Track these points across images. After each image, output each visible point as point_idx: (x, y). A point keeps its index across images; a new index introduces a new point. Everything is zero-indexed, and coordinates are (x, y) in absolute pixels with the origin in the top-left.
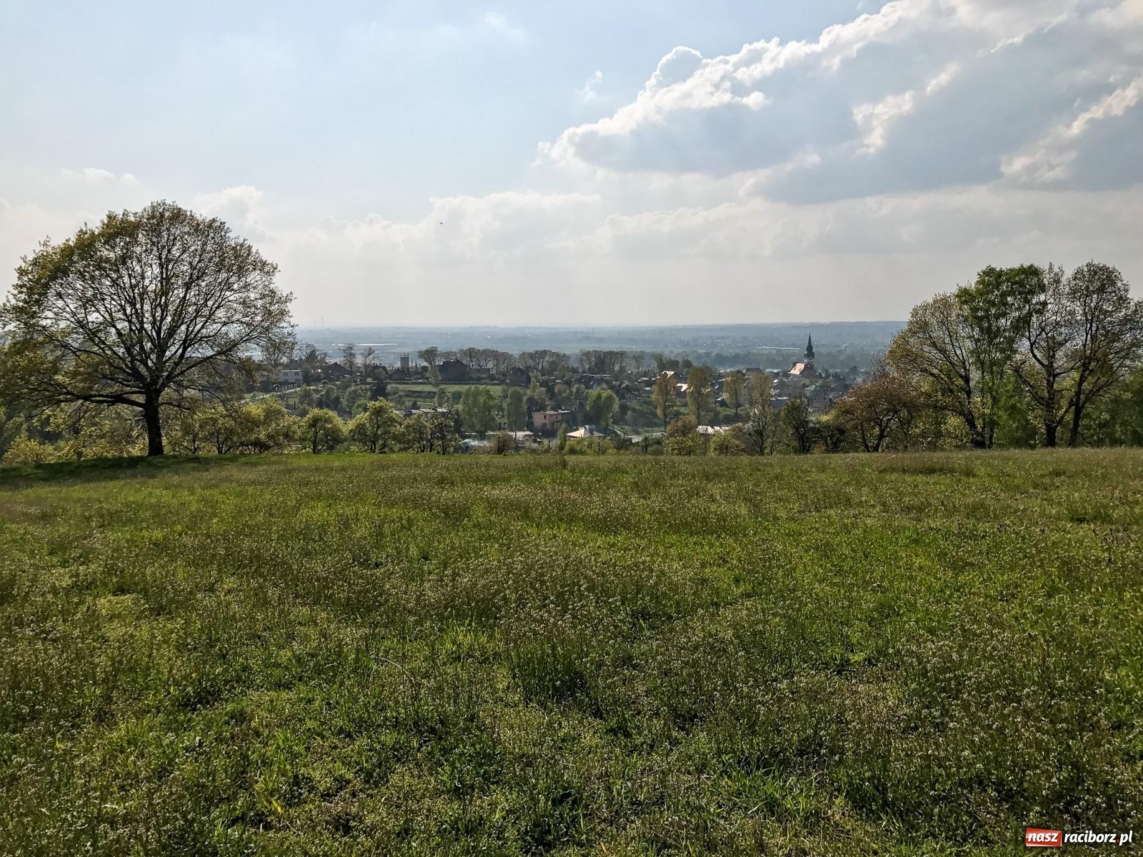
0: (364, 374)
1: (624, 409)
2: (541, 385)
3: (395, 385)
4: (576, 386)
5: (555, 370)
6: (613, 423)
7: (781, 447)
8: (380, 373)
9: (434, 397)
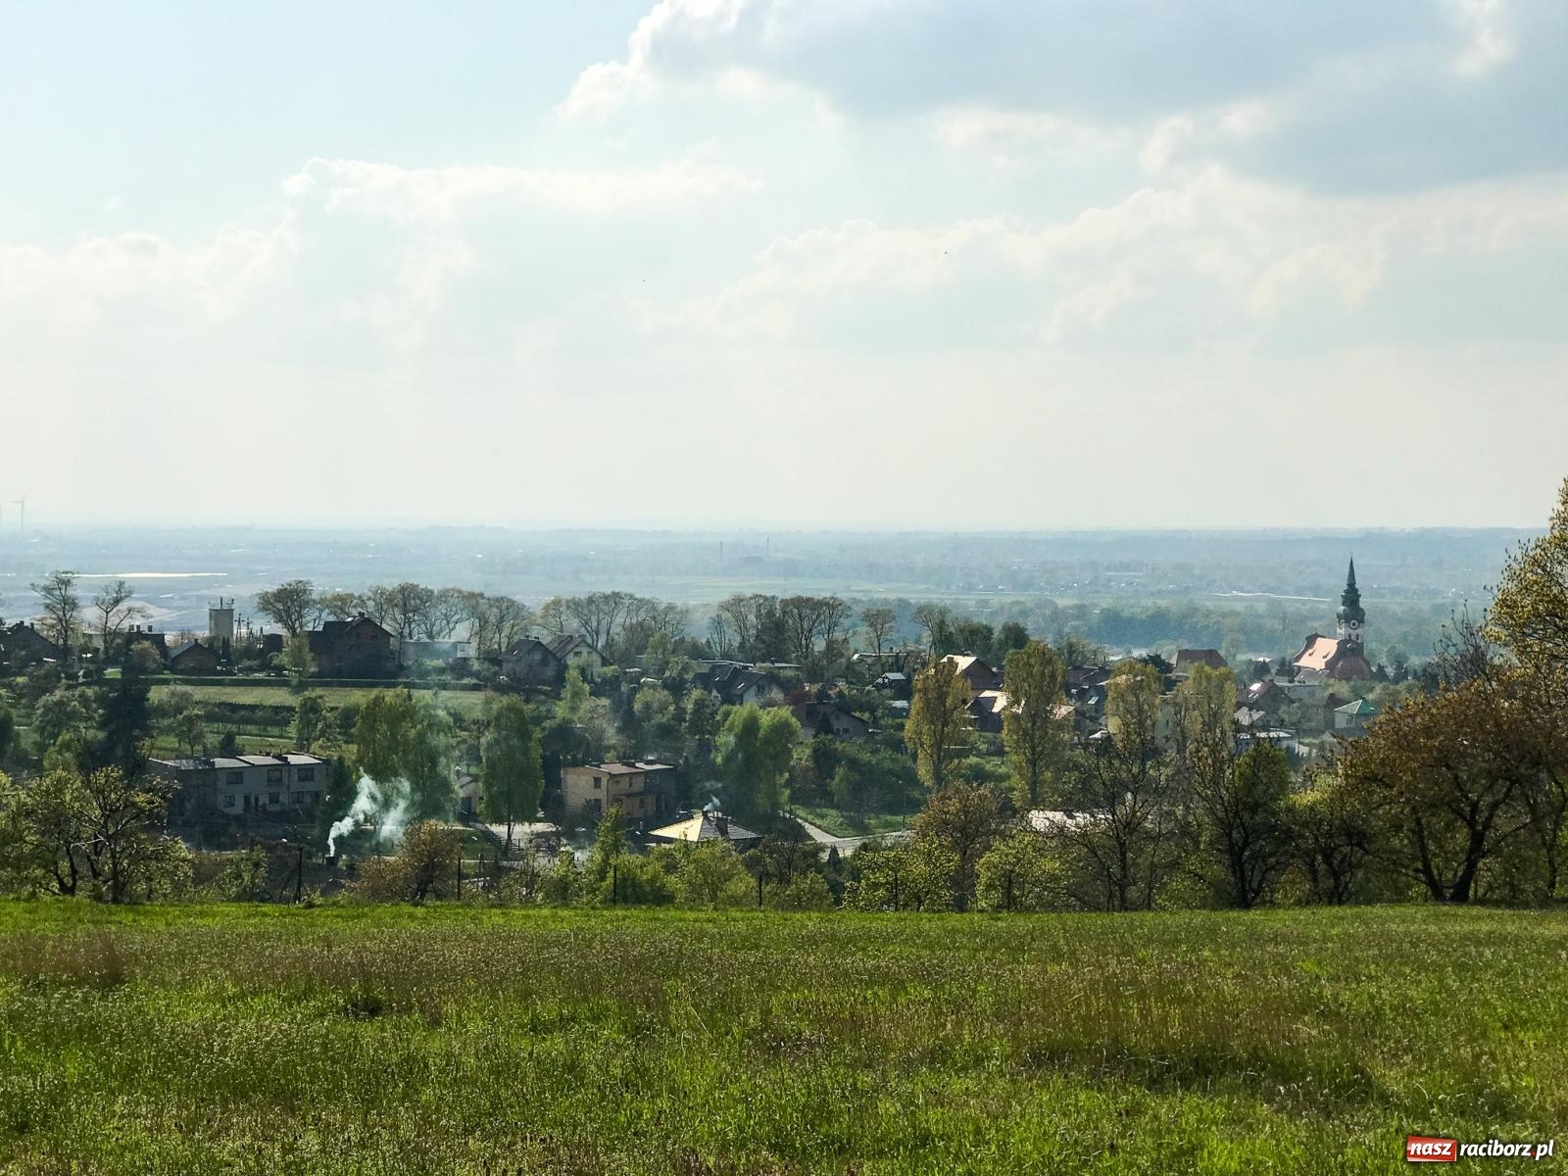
0: (102, 656)
1: (824, 759)
2: (596, 693)
3: (181, 688)
4: (696, 693)
5: (641, 650)
6: (793, 800)
7: (1178, 883)
8: (143, 653)
9: (287, 723)
